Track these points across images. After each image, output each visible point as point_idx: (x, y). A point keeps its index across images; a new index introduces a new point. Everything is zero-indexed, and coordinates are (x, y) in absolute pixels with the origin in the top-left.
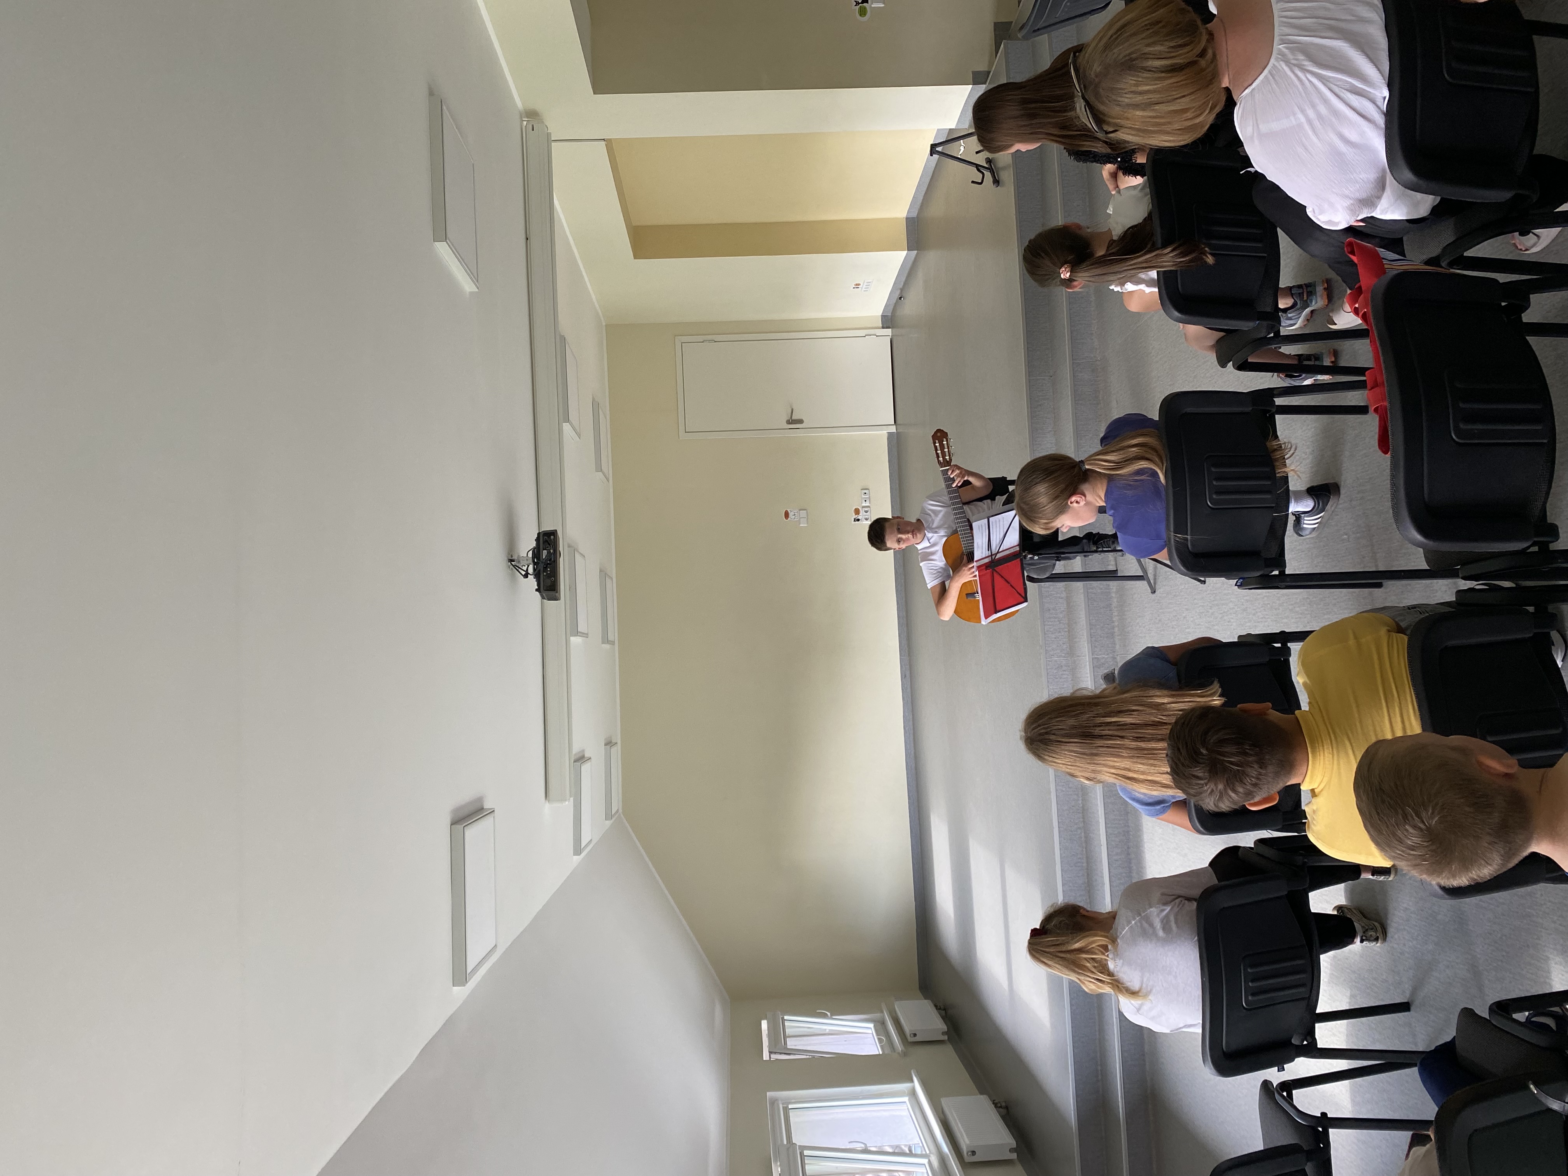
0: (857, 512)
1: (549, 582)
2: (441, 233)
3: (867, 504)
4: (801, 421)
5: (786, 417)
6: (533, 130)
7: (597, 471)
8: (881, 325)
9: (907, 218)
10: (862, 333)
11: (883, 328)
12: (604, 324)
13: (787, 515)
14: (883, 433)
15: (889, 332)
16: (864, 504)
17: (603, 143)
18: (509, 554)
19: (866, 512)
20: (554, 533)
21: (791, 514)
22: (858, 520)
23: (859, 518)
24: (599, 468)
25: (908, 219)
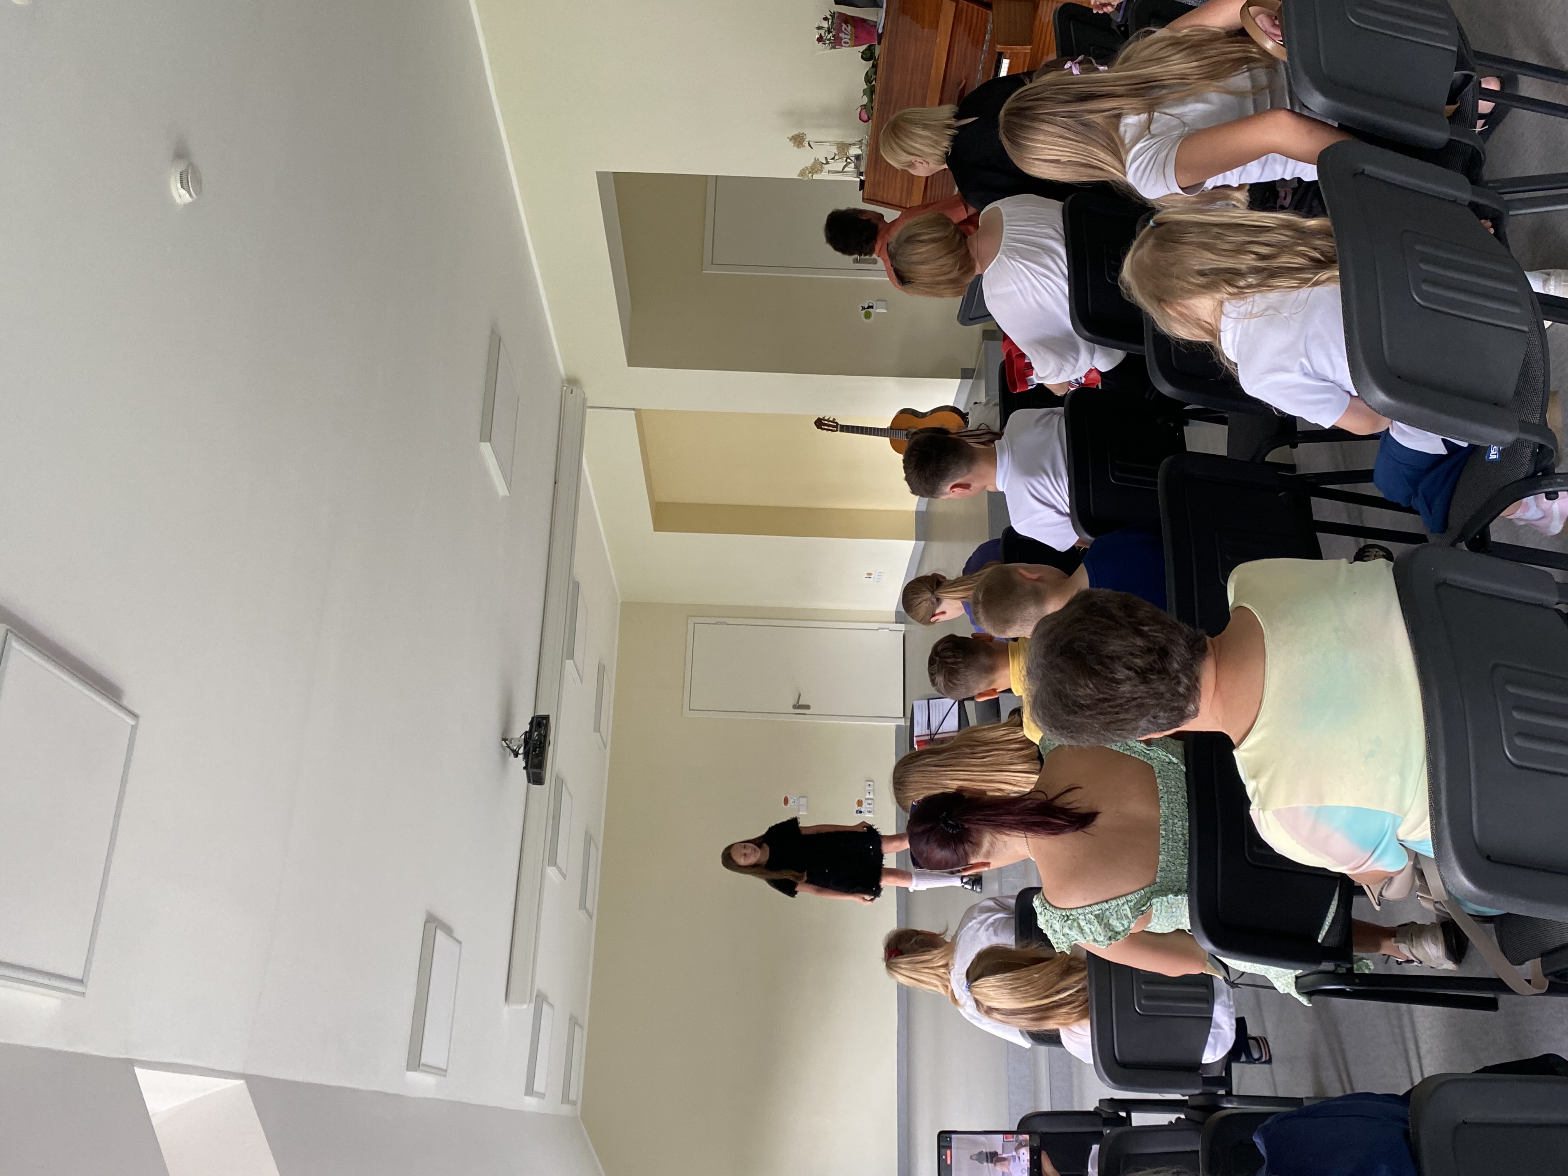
0: (860, 803)
1: (536, 761)
2: (486, 435)
3: (871, 796)
4: (808, 707)
5: (793, 702)
6: (572, 393)
7: (595, 731)
8: (894, 620)
10: (876, 626)
11: (896, 622)
12: (620, 601)
13: (786, 801)
14: (892, 725)
15: (902, 627)
16: (868, 796)
17: (633, 412)
18: (503, 734)
19: (869, 804)
20: (547, 718)
21: (790, 801)
22: (861, 812)
23: (862, 810)
24: (597, 729)
25: (917, 513)
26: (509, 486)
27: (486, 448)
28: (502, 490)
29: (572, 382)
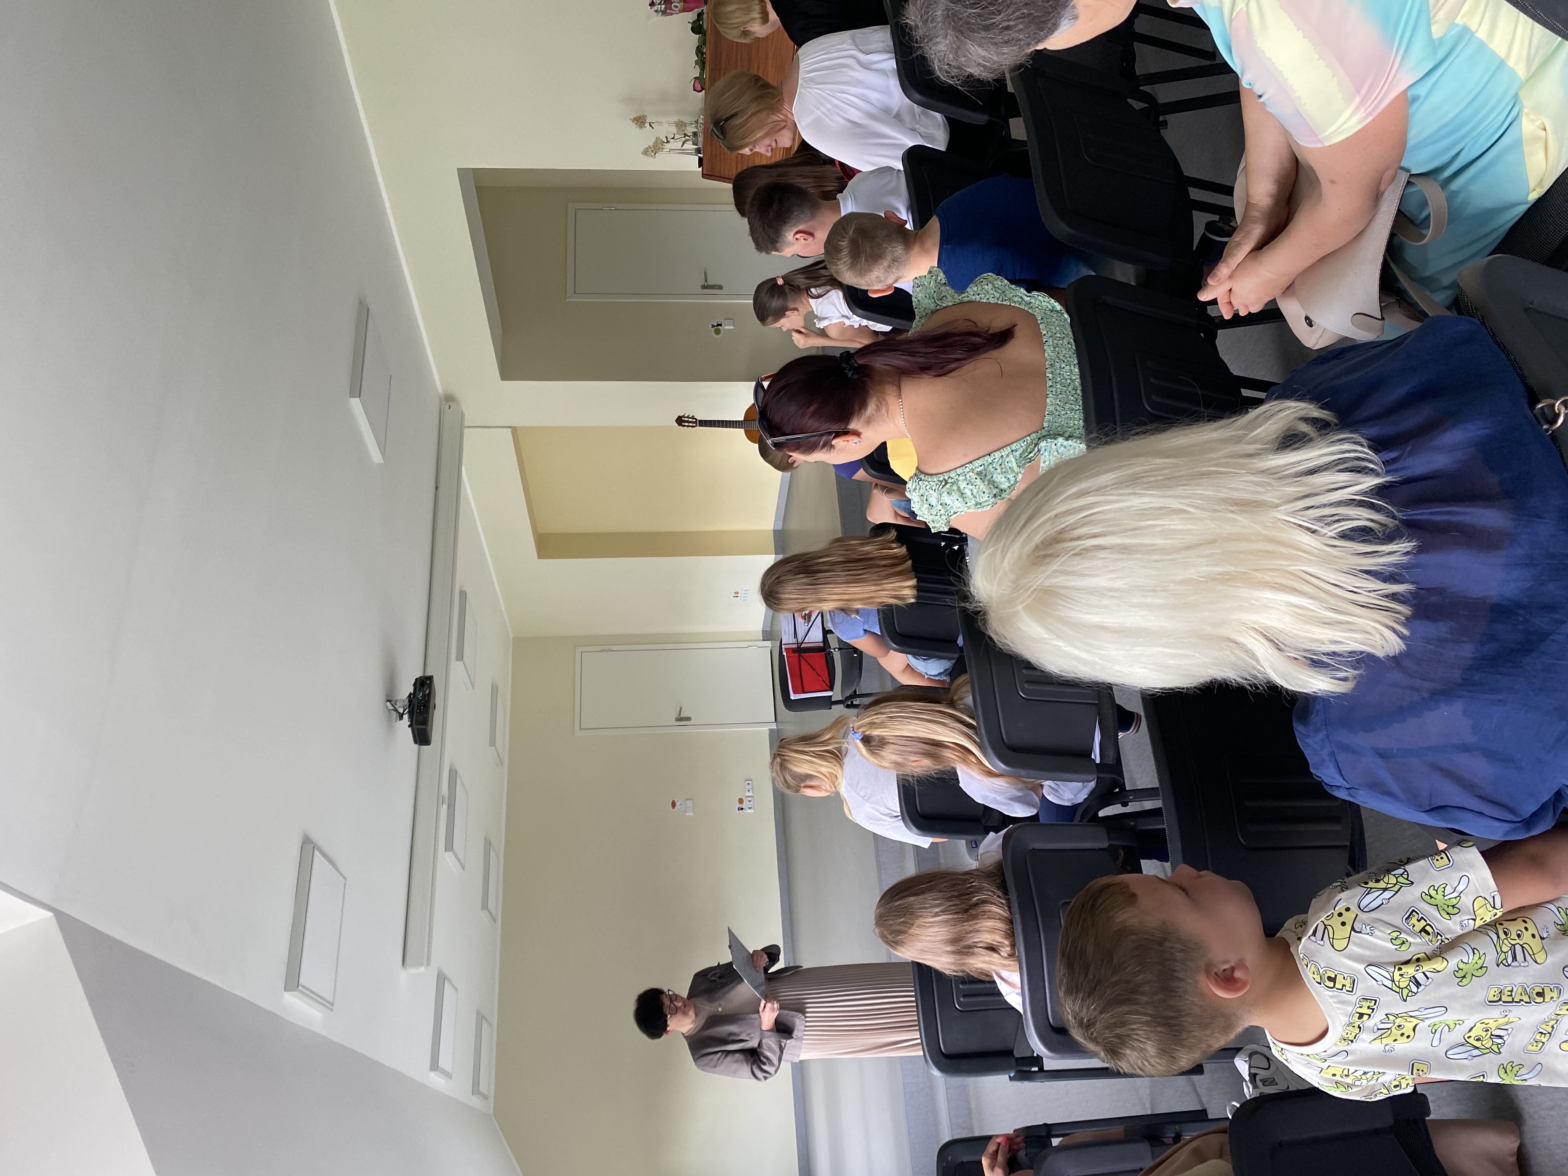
0: (741, 801)
2: (356, 390)
3: (750, 794)
4: (689, 719)
5: (675, 715)
6: (450, 408)
8: (761, 638)
9: (774, 531)
10: (746, 644)
11: (763, 640)
12: (511, 636)
13: (674, 804)
14: (765, 729)
15: (768, 644)
16: (748, 794)
17: (510, 430)
18: (387, 696)
19: (750, 801)
20: (430, 678)
21: (677, 805)
22: (742, 809)
23: (743, 807)
26: (383, 453)
27: (355, 404)
28: (376, 457)
29: (449, 399)
